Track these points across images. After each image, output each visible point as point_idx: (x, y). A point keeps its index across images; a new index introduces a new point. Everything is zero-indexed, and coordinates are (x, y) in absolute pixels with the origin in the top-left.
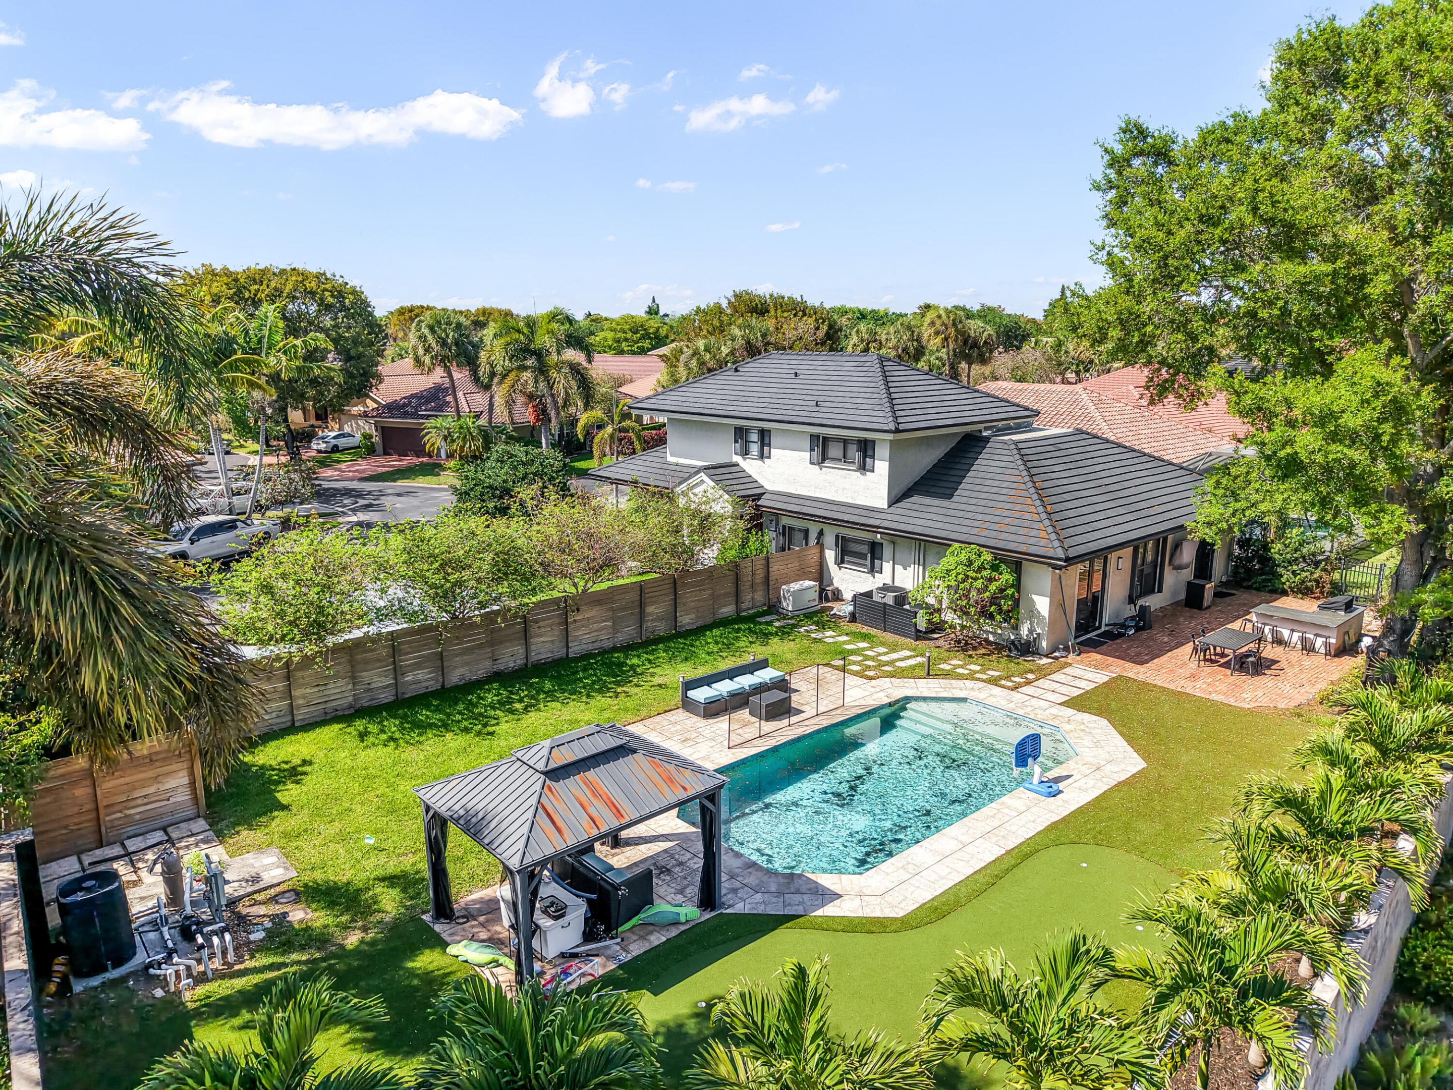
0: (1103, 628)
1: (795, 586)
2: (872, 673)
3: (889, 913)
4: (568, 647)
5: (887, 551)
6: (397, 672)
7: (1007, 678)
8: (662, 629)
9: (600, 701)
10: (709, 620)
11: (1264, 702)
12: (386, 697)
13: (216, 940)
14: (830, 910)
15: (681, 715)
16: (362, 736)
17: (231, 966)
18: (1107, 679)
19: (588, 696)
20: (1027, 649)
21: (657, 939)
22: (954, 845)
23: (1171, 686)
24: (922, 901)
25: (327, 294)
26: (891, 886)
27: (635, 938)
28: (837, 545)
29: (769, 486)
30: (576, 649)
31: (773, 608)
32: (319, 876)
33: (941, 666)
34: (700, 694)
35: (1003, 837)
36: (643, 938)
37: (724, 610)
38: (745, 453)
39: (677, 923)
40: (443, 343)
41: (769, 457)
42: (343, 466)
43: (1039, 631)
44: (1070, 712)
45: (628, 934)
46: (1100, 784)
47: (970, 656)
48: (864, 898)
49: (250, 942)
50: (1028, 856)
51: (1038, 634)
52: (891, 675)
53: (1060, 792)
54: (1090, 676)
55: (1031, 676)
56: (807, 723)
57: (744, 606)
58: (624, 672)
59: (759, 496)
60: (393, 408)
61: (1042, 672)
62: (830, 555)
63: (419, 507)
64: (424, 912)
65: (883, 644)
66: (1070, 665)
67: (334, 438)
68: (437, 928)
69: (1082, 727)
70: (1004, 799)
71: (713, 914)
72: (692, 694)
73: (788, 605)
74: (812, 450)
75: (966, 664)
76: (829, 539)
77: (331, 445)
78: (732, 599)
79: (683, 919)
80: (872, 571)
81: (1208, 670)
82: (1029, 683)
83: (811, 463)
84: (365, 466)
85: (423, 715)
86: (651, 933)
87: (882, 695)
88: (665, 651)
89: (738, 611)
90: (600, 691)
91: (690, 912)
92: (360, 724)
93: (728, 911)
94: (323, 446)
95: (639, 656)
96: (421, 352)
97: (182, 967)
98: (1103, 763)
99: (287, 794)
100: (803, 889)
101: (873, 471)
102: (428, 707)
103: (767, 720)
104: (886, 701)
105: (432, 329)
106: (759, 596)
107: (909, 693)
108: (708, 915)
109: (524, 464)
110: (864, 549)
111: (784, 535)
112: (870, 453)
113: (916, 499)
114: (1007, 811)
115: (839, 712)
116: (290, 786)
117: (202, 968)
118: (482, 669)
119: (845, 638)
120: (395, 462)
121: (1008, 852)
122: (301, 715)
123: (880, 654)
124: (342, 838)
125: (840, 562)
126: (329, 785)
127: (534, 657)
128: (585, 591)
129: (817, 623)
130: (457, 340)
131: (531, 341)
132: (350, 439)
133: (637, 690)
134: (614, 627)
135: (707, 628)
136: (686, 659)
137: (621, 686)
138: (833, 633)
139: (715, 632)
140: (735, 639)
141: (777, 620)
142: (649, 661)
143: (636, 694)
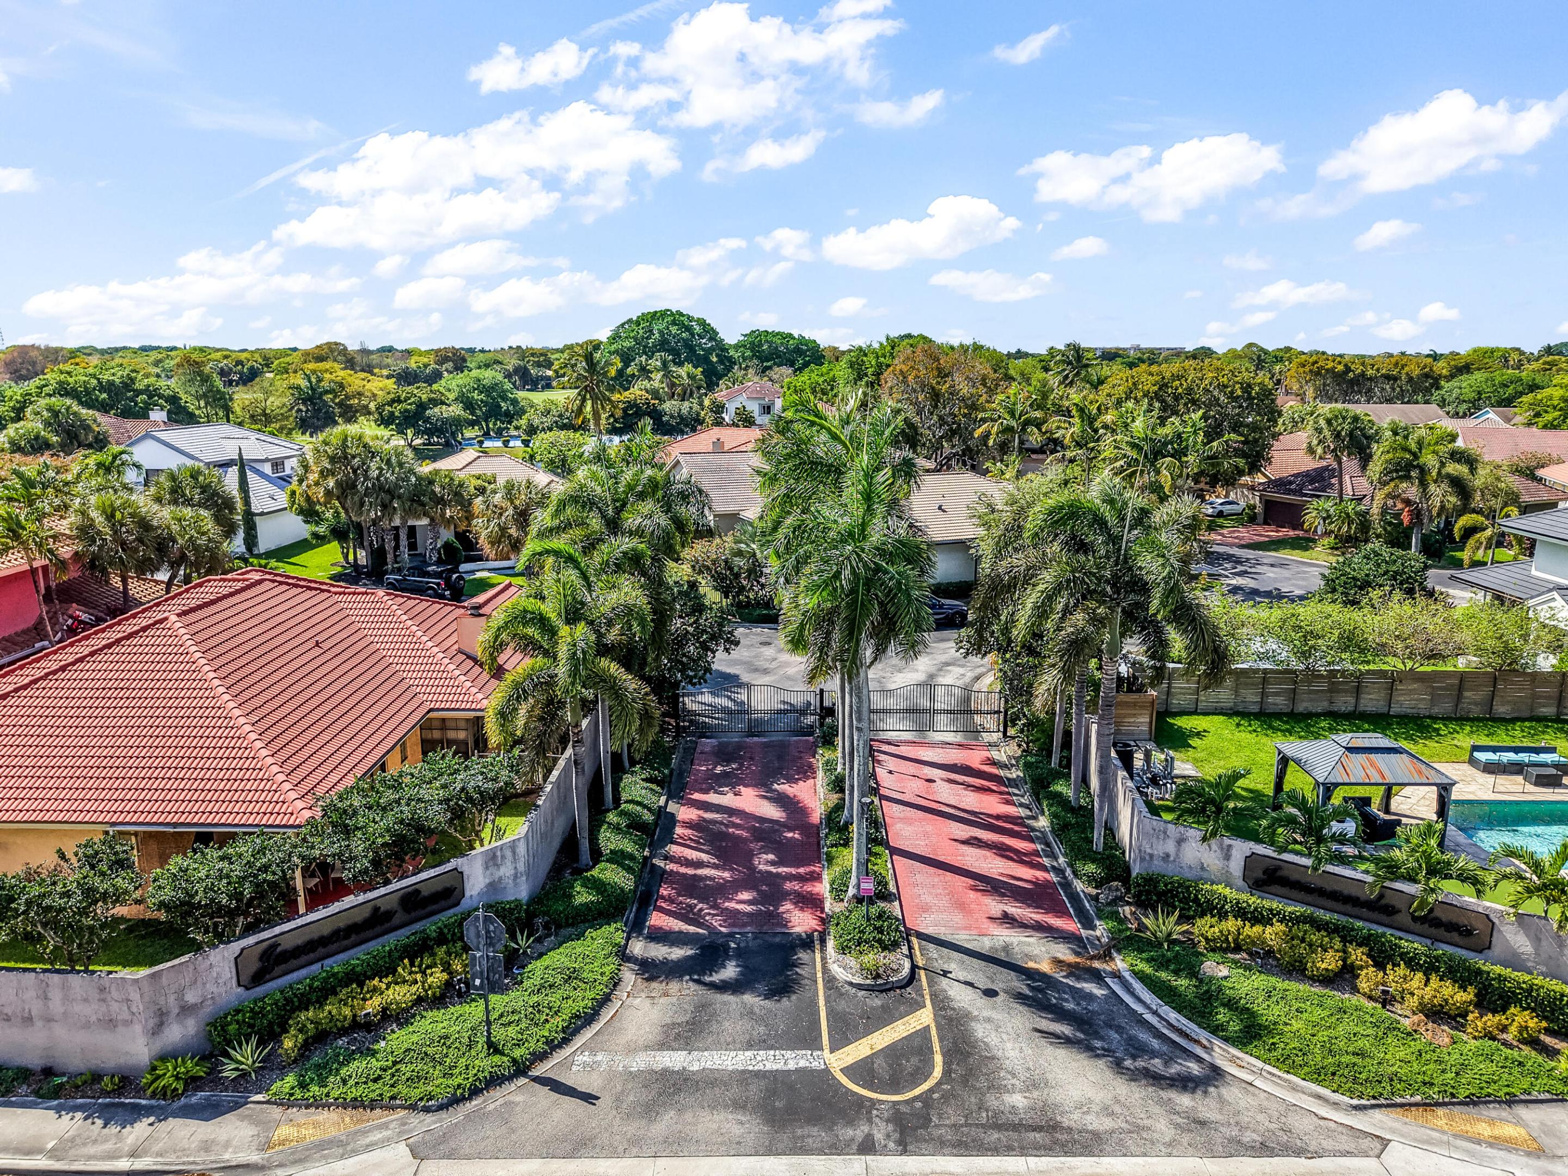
4: (1390, 707)
6: (1264, 694)
8: (1476, 711)
10: (1525, 714)
12: (1255, 709)
13: (1168, 786)
16: (1238, 725)
25: (1237, 386)
30: (1396, 711)
34: (1482, 756)
37: (1543, 710)
40: (1337, 436)
42: (1225, 531)
58: (1429, 732)
60: (1281, 484)
63: (1290, 579)
67: (1222, 504)
72: (1476, 754)
77: (1217, 510)
78: (1554, 703)
84: (1246, 534)
85: (1276, 724)
88: (1471, 726)
89: (1559, 713)
92: (1237, 719)
94: (1210, 510)
95: (1446, 725)
96: (1315, 442)
99: (1194, 742)
102: (1281, 721)
103: (1533, 784)
105: (1329, 422)
109: (1387, 562)
116: (1197, 739)
118: (1321, 706)
120: (1273, 533)
122: (1201, 705)
126: (1219, 744)
127: (1361, 708)
128: (1411, 669)
130: (1351, 434)
131: (1416, 456)
132: (1234, 507)
133: (1436, 745)
134: (1432, 701)
135: (1521, 720)
136: (1487, 735)
137: (1424, 739)
139: (1526, 724)
140: (1543, 732)
142: (1453, 729)
143: (1434, 747)
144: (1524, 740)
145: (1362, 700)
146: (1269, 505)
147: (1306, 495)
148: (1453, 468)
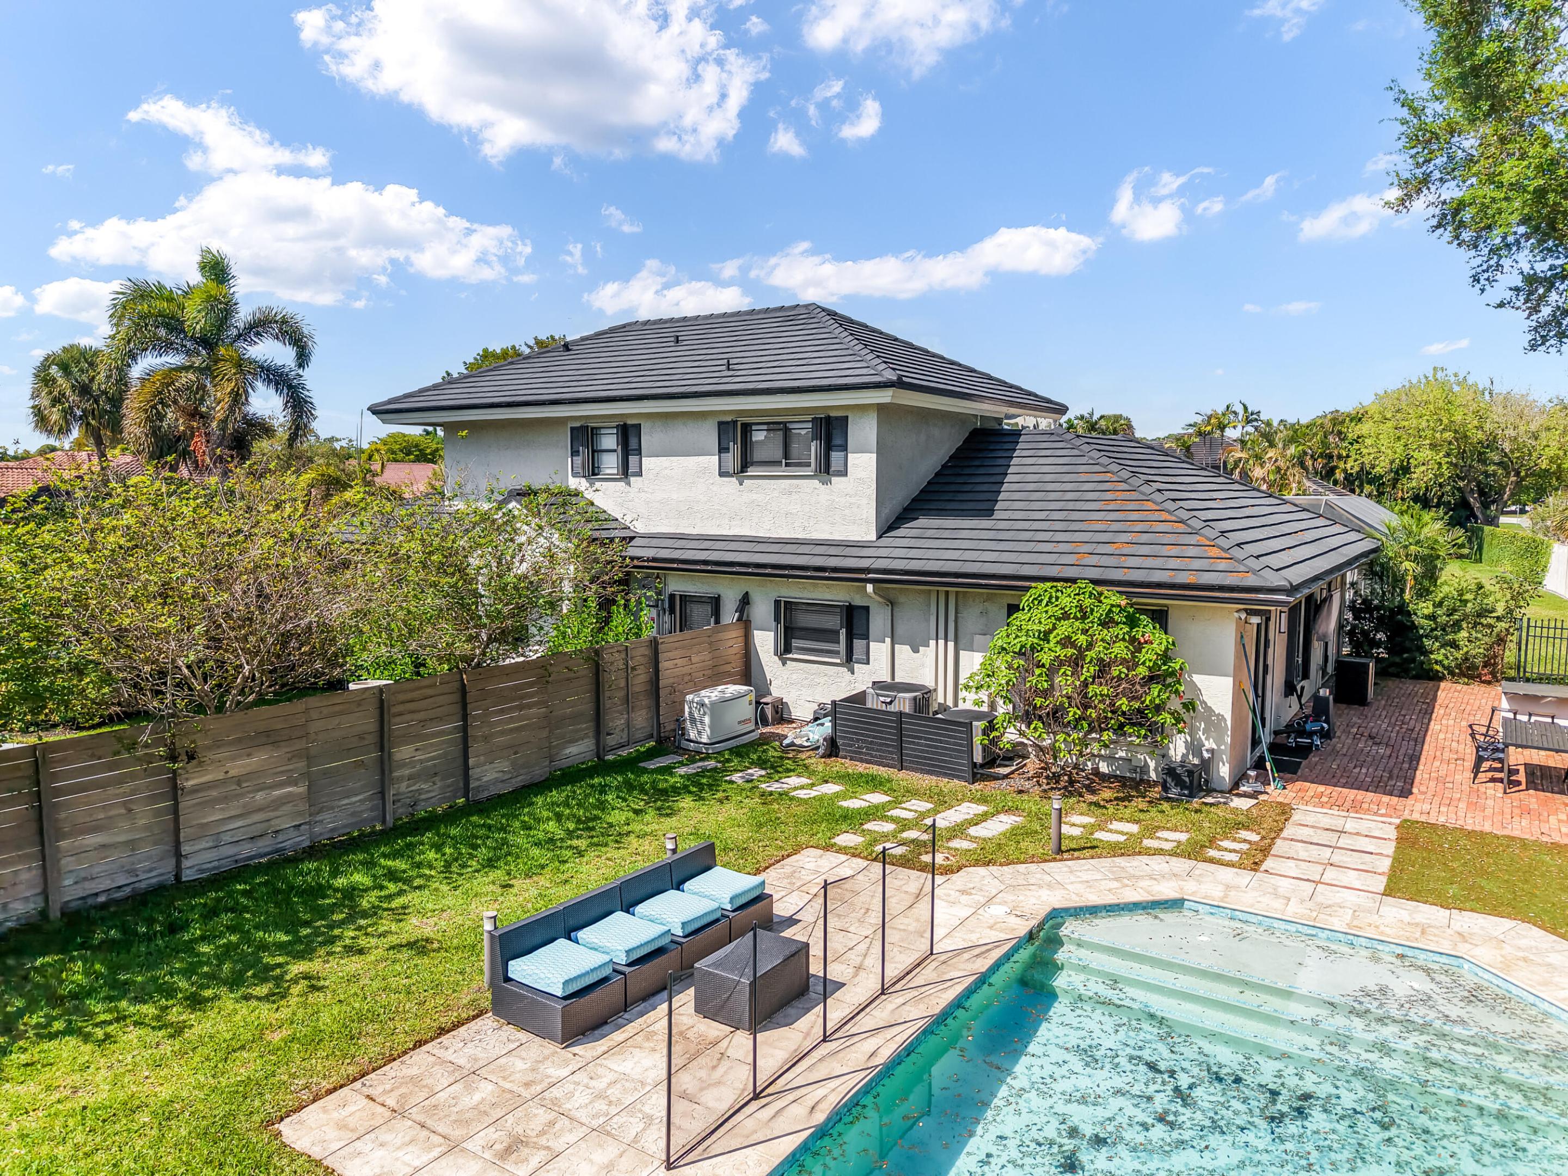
1: (711, 695)
2: (936, 859)
4: (179, 856)
5: (878, 620)
7: (1213, 844)
10: (539, 772)
15: (493, 1038)
18: (1392, 829)
19: (196, 1002)
28: (777, 619)
29: (640, 527)
31: (670, 740)
33: (1063, 830)
37: (572, 750)
38: (593, 472)
41: (640, 474)
43: (1209, 744)
44: (1420, 908)
47: (1097, 805)
51: (1212, 751)
52: (983, 860)
54: (1354, 826)
55: (1254, 837)
56: (867, 1022)
57: (611, 741)
58: (323, 913)
61: (1265, 827)
62: (764, 640)
65: (913, 793)
66: (1291, 806)
72: (520, 969)
73: (701, 733)
74: (722, 449)
75: (1104, 822)
76: (762, 610)
78: (587, 726)
80: (849, 659)
82: (1263, 851)
83: (722, 474)
87: (998, 914)
88: (438, 848)
89: (600, 751)
90: (235, 982)
95: (369, 865)
101: (845, 473)
106: (641, 719)
107: (1056, 899)
110: (833, 621)
111: (672, 611)
112: (837, 441)
113: (922, 522)
119: (834, 788)
123: (923, 815)
125: (785, 650)
129: (762, 764)
133: (354, 964)
134: (311, 796)
135: (541, 786)
136: (490, 864)
137: (306, 953)
138: (804, 781)
139: (555, 795)
140: (602, 805)
141: (682, 764)
142: (392, 875)
143: (353, 978)
144: (582, 843)
145: (67, 863)
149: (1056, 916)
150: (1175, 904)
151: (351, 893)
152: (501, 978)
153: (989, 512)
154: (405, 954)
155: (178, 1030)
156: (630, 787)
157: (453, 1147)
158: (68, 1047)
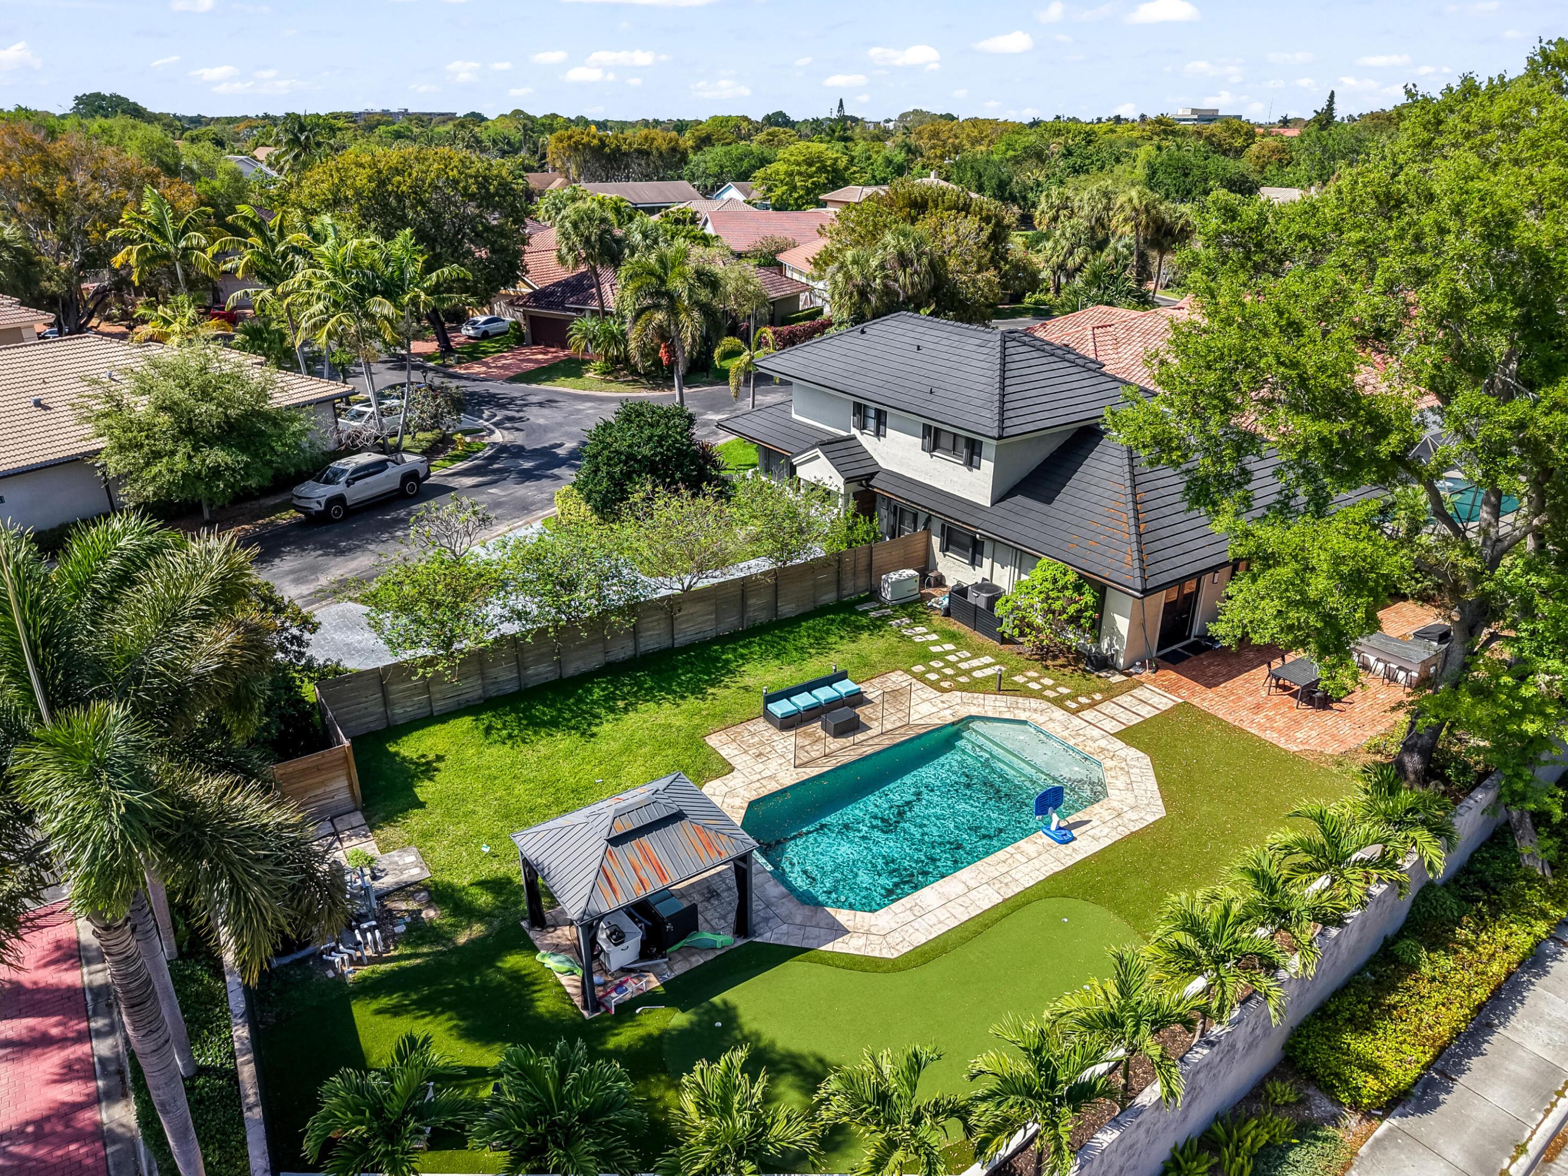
0: (1192, 639)
1: (894, 576)
2: (945, 684)
3: (886, 954)
4: (673, 639)
5: (987, 550)
7: (1074, 698)
8: (762, 617)
9: (692, 703)
10: (809, 607)
11: (1313, 744)
12: (511, 688)
13: (369, 935)
14: (838, 946)
15: (761, 725)
16: (488, 730)
17: (380, 954)
18: (1171, 704)
19: (682, 697)
20: (1104, 663)
21: (697, 961)
22: (961, 889)
23: (1230, 719)
24: (916, 944)
25: (471, 181)
26: (895, 926)
27: (680, 958)
28: (943, 534)
29: (882, 464)
30: (680, 640)
31: (874, 594)
32: (446, 878)
33: (1016, 679)
34: (780, 708)
35: (1006, 884)
36: (686, 959)
37: (824, 597)
38: (863, 427)
39: (714, 948)
40: (587, 241)
41: (884, 436)
43: (1117, 647)
44: (1119, 744)
45: (676, 955)
46: (1114, 833)
47: (1047, 667)
48: (871, 937)
49: (395, 935)
50: (1019, 907)
51: (1117, 651)
52: (963, 688)
53: (1074, 839)
54: (1155, 700)
55: (1098, 697)
56: (870, 742)
57: (845, 592)
58: (718, 669)
59: (872, 475)
60: (539, 296)
61: (1111, 693)
62: (936, 541)
64: (523, 919)
65: (968, 647)
66: (1141, 684)
67: (484, 322)
68: (532, 934)
69: (1123, 765)
70: (1021, 843)
71: (745, 941)
72: (770, 706)
73: (887, 595)
74: (924, 437)
75: (1040, 678)
76: (936, 526)
77: (481, 331)
78: (833, 587)
79: (719, 946)
80: (973, 563)
81: (1276, 699)
82: (1092, 705)
83: (923, 450)
84: (511, 360)
85: (539, 710)
86: (693, 955)
87: (948, 712)
88: (760, 645)
89: (838, 598)
90: (693, 691)
91: (725, 939)
92: (486, 717)
93: (758, 940)
94: (472, 332)
95: (735, 650)
96: (564, 250)
97: (346, 957)
98: (1125, 809)
99: (424, 790)
100: (822, 924)
101: (979, 468)
103: (835, 736)
104: (950, 719)
105: (575, 225)
106: (862, 582)
107: (974, 711)
108: (741, 942)
110: (968, 541)
111: (895, 514)
112: (977, 450)
113: (1019, 499)
114: (1018, 856)
115: (902, 731)
116: (427, 783)
117: (359, 954)
118: (595, 661)
119: (934, 637)
120: (539, 356)
121: (1005, 901)
122: (438, 706)
123: (961, 660)
124: (464, 841)
125: (944, 549)
126: (458, 786)
127: (642, 648)
128: (690, 587)
129: (910, 616)
130: (601, 238)
131: (663, 282)
132: (500, 324)
133: (727, 692)
134: (717, 619)
135: (806, 616)
136: (777, 657)
137: (713, 686)
138: (924, 630)
139: (811, 623)
140: (828, 632)
141: (875, 609)
142: (742, 656)
143: (725, 698)
144: (813, 651)
145: (641, 640)
146: (533, 320)
147: (569, 310)
148: (704, 295)
149: (972, 718)
150: (1024, 722)
151: (727, 662)
152: (766, 708)
153: (1049, 500)
154: (742, 691)
155: (678, 706)
156: (843, 621)
157: (746, 752)
158: (652, 705)
